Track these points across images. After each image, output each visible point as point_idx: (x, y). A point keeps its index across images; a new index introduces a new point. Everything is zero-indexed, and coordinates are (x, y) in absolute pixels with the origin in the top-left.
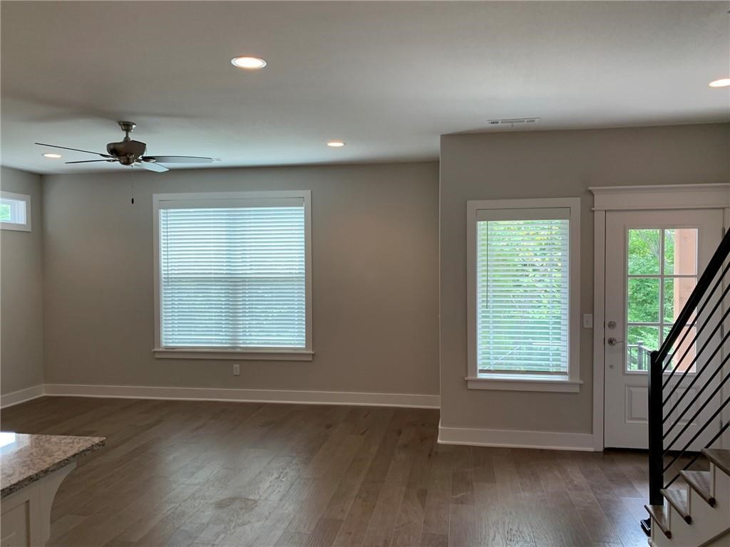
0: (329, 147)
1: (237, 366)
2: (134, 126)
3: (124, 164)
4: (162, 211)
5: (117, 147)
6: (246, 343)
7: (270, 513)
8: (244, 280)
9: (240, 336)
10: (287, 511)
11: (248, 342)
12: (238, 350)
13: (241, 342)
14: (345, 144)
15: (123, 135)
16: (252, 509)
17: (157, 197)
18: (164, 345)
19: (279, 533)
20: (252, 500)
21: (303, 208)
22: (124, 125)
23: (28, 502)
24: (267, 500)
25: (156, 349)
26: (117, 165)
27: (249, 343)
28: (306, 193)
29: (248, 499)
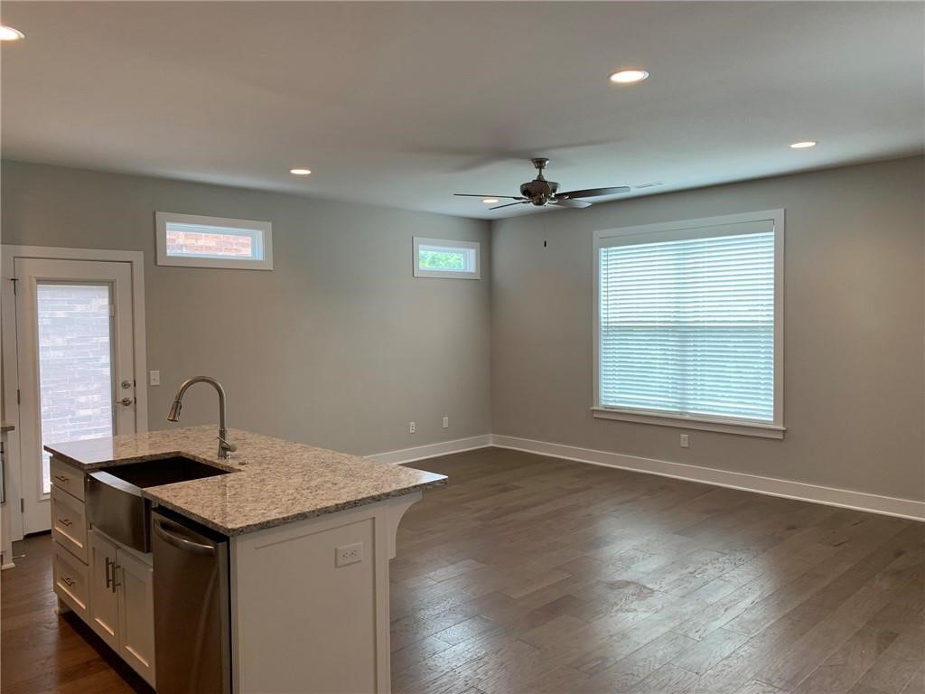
0: (793, 149)
1: (684, 436)
2: (547, 162)
3: (537, 204)
4: (603, 249)
5: (529, 187)
6: (697, 409)
7: (663, 607)
8: (695, 330)
9: (690, 399)
10: (684, 610)
11: (699, 407)
12: (687, 417)
13: (692, 407)
14: (817, 142)
15: (537, 172)
16: (646, 598)
17: (597, 234)
18: (604, 403)
19: (663, 630)
20: (648, 588)
21: (773, 233)
22: (537, 162)
23: (374, 518)
24: (666, 592)
25: (594, 408)
26: (531, 206)
27: (701, 410)
28: (778, 214)
29: (645, 587)
